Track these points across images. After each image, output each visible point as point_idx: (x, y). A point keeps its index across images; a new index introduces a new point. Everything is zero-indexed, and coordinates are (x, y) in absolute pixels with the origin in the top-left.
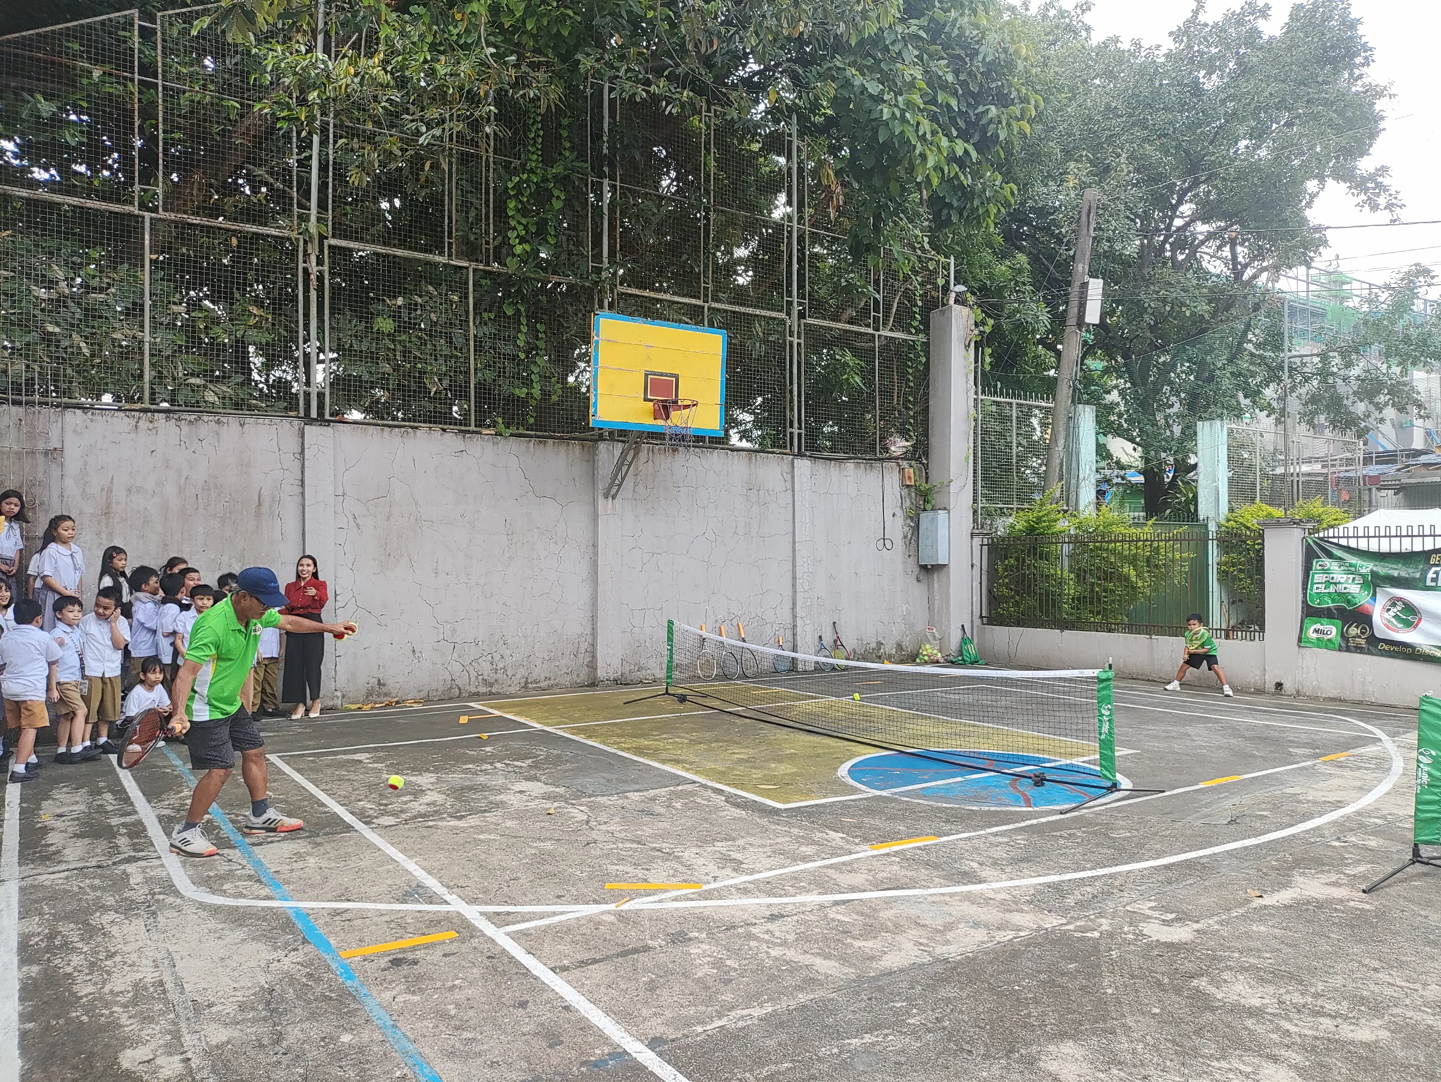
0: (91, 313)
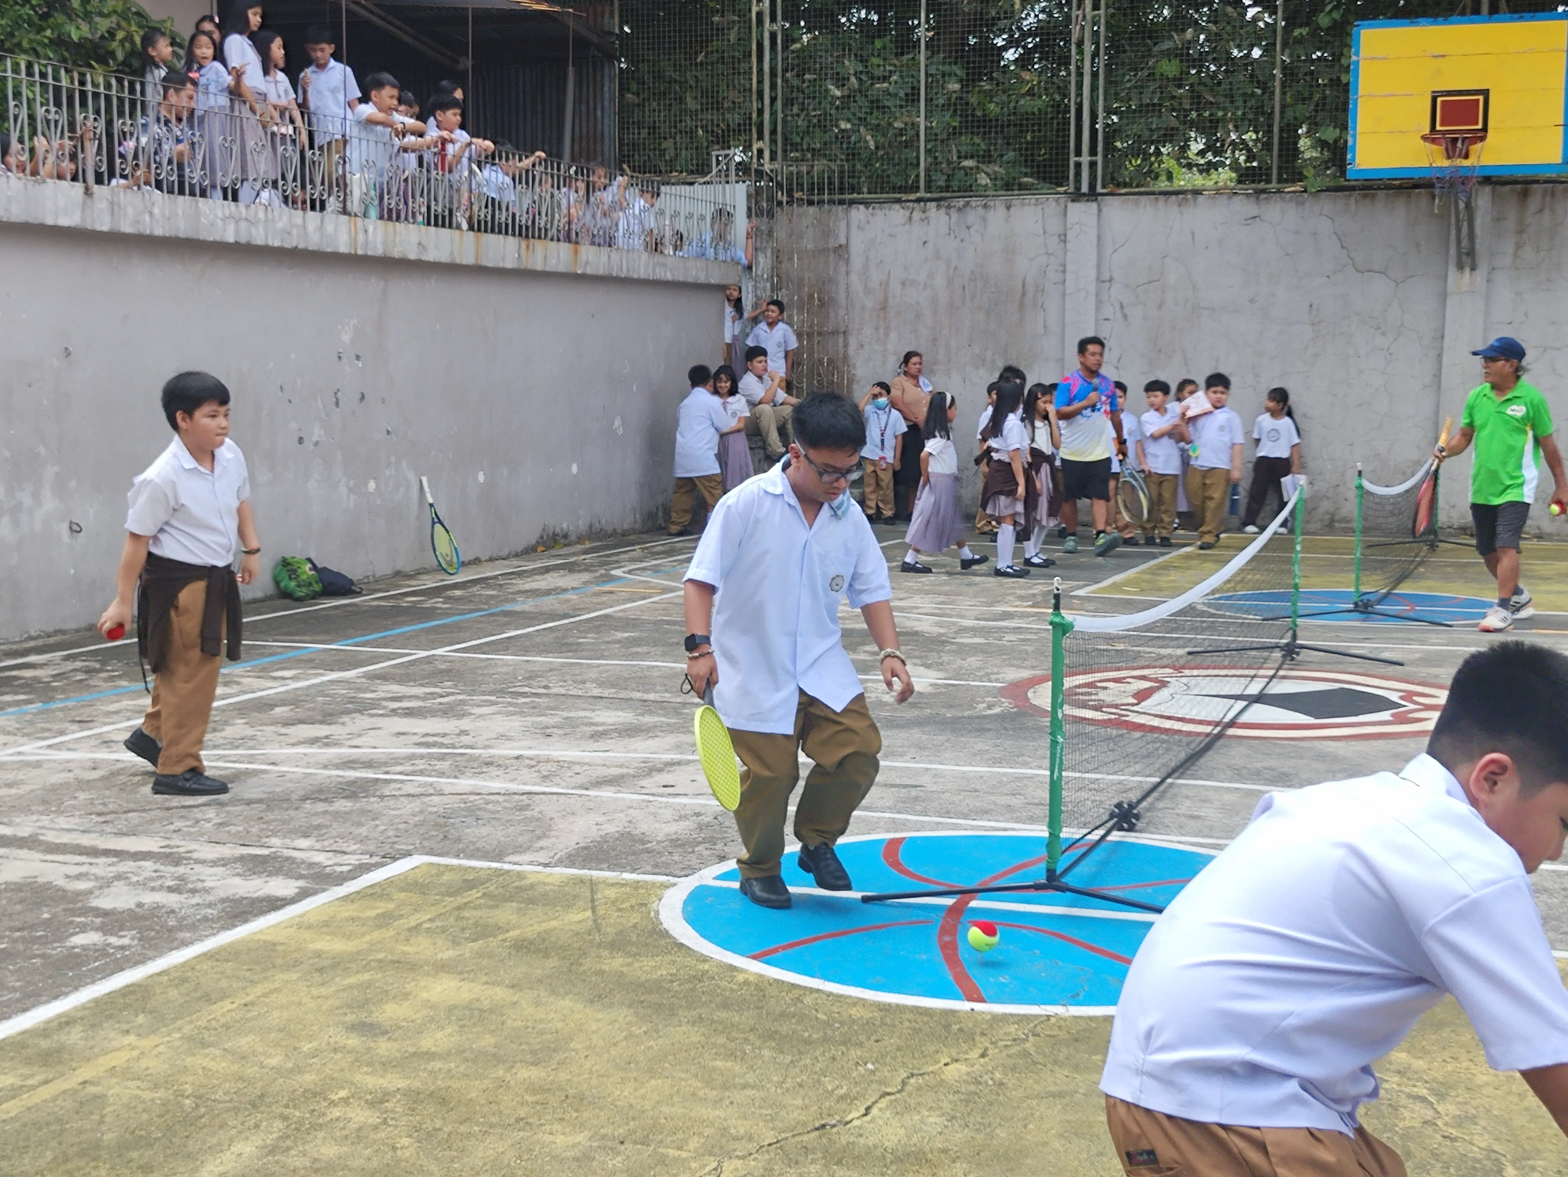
0: (876, 105)
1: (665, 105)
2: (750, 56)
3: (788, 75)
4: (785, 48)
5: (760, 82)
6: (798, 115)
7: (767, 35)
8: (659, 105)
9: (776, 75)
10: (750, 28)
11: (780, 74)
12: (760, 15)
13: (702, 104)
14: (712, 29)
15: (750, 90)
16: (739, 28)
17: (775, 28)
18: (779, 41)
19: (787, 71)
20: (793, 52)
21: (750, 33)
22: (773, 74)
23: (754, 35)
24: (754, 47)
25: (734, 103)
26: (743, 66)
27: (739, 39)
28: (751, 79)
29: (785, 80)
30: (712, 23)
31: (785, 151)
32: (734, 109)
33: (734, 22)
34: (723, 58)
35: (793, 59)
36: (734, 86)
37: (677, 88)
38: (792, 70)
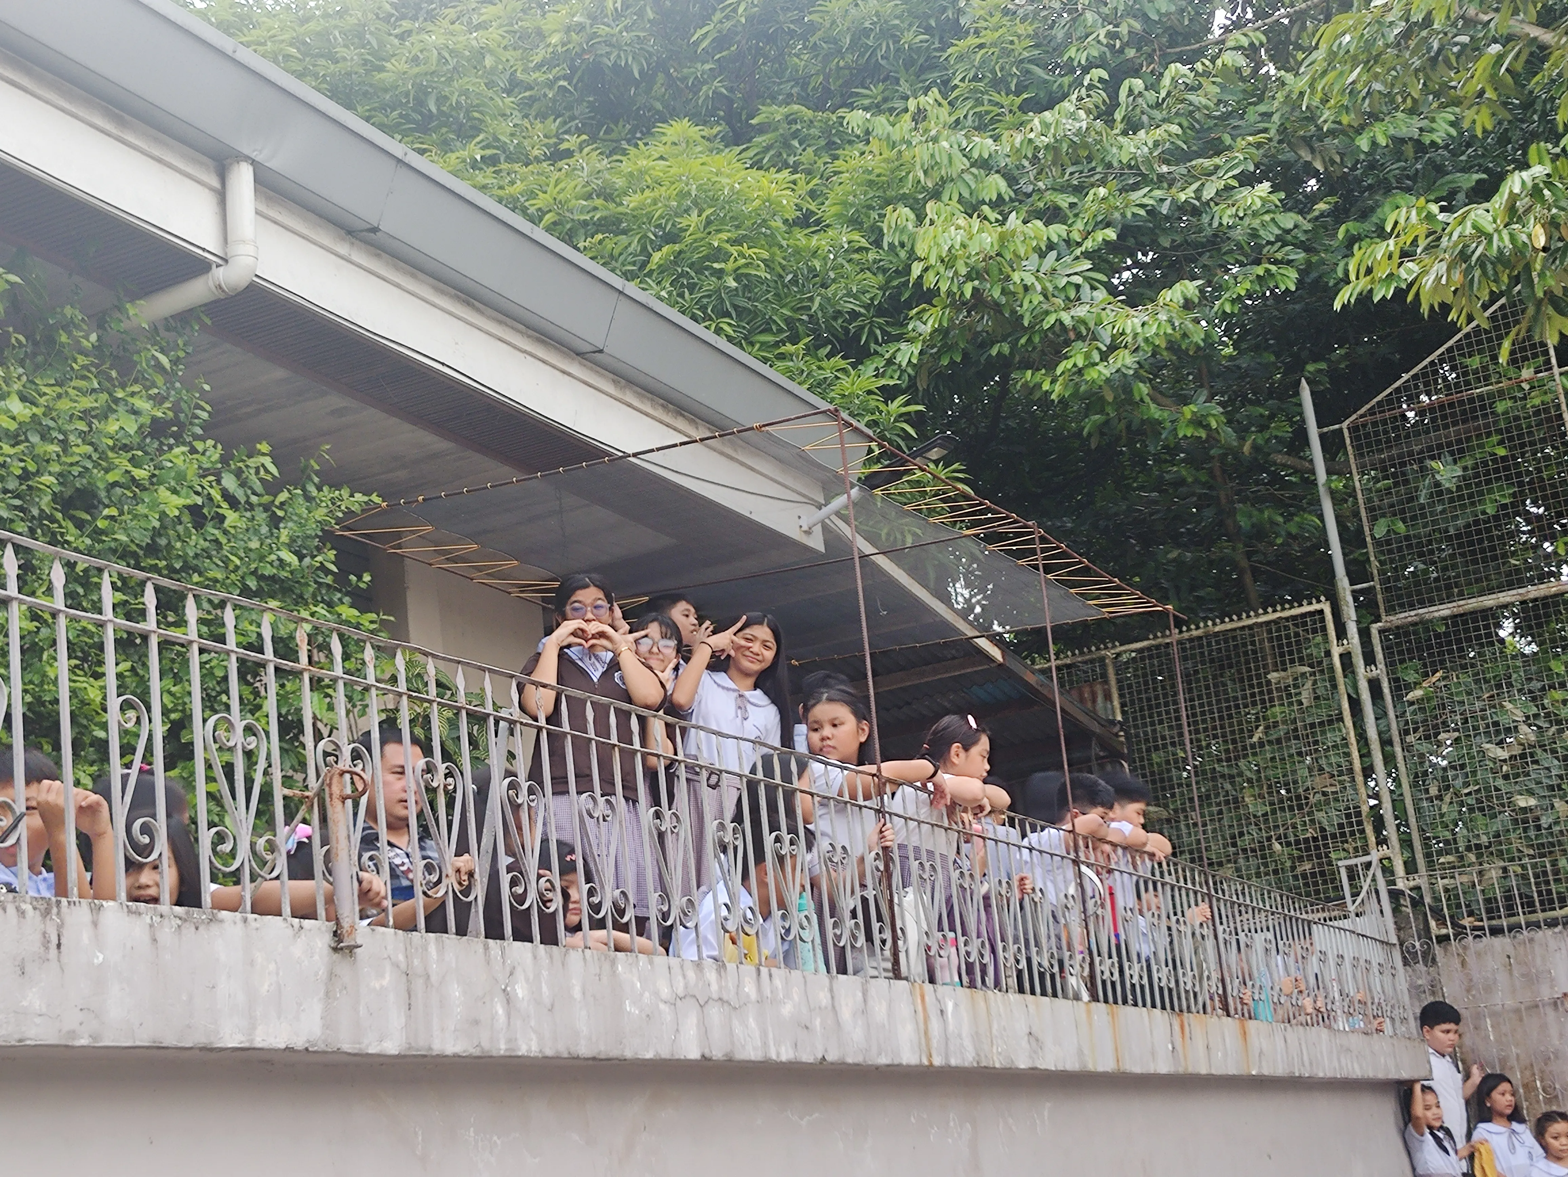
1: (1211, 814)
2: (1341, 719)
3: (1410, 739)
4: (1398, 697)
5: (1366, 754)
6: (1440, 798)
7: (1364, 686)
8: (1203, 816)
9: (1390, 742)
10: (1333, 679)
11: (1396, 739)
12: (1346, 658)
13: (1272, 804)
14: (1270, 692)
15: (1351, 771)
16: (1315, 683)
17: (1375, 673)
18: (1386, 690)
19: (1407, 732)
20: (1411, 703)
21: (1335, 687)
22: (1386, 742)
23: (1342, 688)
24: (1346, 705)
25: (1324, 794)
26: (1331, 737)
27: (1317, 698)
28: (1348, 755)
29: (1407, 748)
30: (1269, 683)
31: (1428, 855)
32: (1327, 803)
33: (1303, 674)
34: (1296, 730)
35: (1414, 713)
36: (1321, 769)
37: (1228, 786)
38: (1415, 730)
